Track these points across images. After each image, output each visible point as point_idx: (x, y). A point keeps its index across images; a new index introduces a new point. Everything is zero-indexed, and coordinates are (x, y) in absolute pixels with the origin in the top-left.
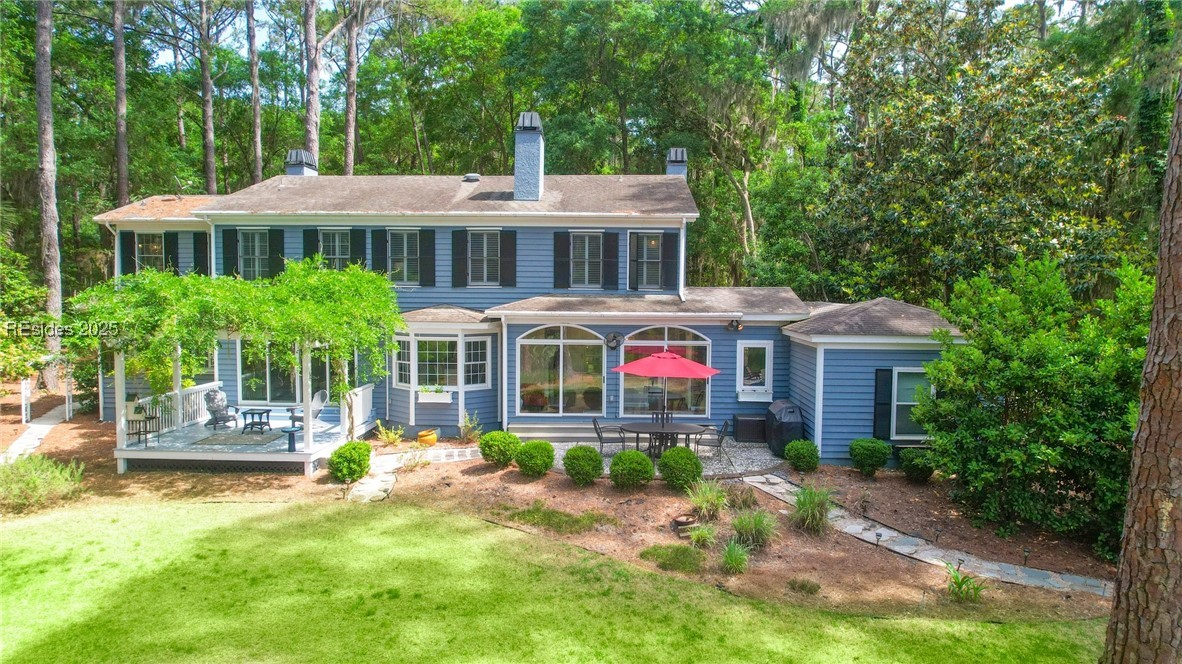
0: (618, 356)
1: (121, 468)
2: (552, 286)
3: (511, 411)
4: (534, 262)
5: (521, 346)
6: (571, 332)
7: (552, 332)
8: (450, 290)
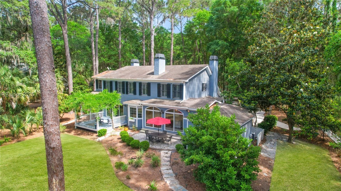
0: (164, 115)
1: (76, 128)
2: (157, 96)
3: (144, 125)
4: (154, 90)
5: (146, 111)
6: (155, 109)
7: (151, 108)
8: (139, 96)
